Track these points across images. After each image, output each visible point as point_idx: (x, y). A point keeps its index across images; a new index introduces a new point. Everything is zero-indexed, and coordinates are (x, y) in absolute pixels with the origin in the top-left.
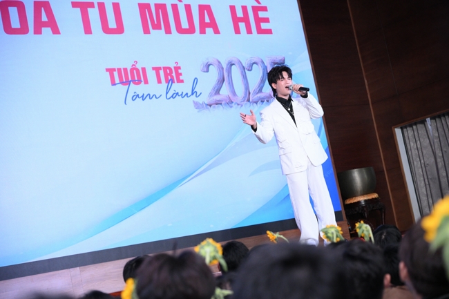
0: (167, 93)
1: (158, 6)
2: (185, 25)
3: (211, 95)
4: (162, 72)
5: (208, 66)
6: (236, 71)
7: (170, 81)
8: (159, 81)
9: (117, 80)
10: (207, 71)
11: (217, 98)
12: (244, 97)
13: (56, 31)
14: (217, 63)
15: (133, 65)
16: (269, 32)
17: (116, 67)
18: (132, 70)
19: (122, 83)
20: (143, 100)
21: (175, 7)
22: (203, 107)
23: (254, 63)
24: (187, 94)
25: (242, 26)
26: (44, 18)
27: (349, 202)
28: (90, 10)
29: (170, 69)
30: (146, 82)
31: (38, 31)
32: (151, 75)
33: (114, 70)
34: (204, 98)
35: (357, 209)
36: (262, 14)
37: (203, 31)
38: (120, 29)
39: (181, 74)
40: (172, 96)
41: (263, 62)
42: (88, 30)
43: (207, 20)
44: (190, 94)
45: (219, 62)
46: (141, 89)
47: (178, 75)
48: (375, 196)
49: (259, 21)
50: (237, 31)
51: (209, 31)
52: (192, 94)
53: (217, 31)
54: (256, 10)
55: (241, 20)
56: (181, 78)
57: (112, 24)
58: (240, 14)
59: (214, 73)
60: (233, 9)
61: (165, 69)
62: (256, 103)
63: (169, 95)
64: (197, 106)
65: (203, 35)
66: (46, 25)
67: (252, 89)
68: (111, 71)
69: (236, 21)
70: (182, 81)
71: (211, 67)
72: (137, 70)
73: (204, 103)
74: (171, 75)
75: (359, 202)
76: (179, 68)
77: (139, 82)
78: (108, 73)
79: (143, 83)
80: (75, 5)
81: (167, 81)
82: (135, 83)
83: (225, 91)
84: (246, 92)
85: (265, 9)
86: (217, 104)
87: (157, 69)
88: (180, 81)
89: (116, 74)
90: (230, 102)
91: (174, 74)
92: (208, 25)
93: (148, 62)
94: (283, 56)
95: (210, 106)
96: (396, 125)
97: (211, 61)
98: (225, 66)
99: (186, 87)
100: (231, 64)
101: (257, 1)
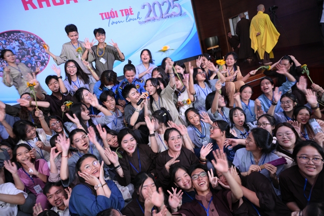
0: (127, 20)
3: (146, 18)
4: (124, 12)
5: (144, 6)
6: (157, 7)
7: (127, 14)
8: (123, 15)
9: (104, 17)
10: (144, 8)
11: (148, 18)
12: (160, 17)
13: (75, 1)
15: (111, 11)
17: (103, 12)
18: (111, 13)
19: (107, 18)
20: (116, 24)
22: (142, 23)
23: (165, 2)
29: (127, 10)
30: (117, 16)
31: (68, 2)
32: (119, 13)
34: (143, 19)
40: (129, 21)
41: (169, 1)
44: (136, 18)
45: (149, 4)
46: (115, 19)
47: (131, 12)
48: (217, 46)
52: (138, 18)
56: (132, 13)
59: (147, 9)
61: (125, 10)
62: (166, 18)
64: (140, 23)
67: (164, 13)
68: (101, 14)
70: (133, 14)
72: (113, 12)
73: (143, 21)
75: (212, 49)
76: (131, 9)
77: (114, 17)
81: (126, 15)
82: (112, 18)
83: (152, 15)
84: (161, 14)
86: (148, 21)
87: (122, 11)
88: (132, 14)
89: (104, 15)
90: (154, 19)
91: (129, 12)
93: (117, 8)
95: (146, 22)
96: (230, 18)
97: (145, 4)
98: (151, 5)
99: (135, 16)
100: (154, 4)
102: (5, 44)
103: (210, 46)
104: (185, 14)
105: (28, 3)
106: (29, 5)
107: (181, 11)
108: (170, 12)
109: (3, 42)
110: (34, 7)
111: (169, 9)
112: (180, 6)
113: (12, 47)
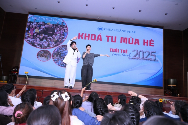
1: (125, 38)
2: (131, 42)
3: (133, 57)
4: (122, 51)
6: (141, 53)
8: (121, 52)
9: (112, 51)
11: (135, 57)
13: (101, 40)
16: (153, 46)
17: (112, 48)
18: (116, 49)
19: (113, 51)
20: (117, 55)
21: (129, 39)
22: (131, 59)
25: (146, 44)
26: (99, 38)
28: (109, 37)
29: (125, 50)
30: (118, 52)
31: (97, 40)
32: (120, 51)
34: (132, 57)
36: (152, 42)
38: (115, 41)
40: (124, 56)
41: (149, 52)
42: (108, 41)
43: (137, 42)
44: (128, 56)
45: (137, 50)
46: (117, 53)
47: (126, 52)
48: (175, 86)
49: (150, 43)
50: (144, 45)
51: (137, 44)
53: (139, 44)
54: (150, 41)
55: (146, 43)
57: (114, 40)
58: (146, 41)
59: (135, 52)
60: (144, 40)
61: (123, 50)
62: (145, 60)
64: (129, 58)
65: (135, 45)
66: (99, 39)
67: (145, 57)
68: (111, 49)
69: (144, 43)
72: (117, 50)
74: (125, 51)
76: (127, 50)
77: (117, 52)
80: (106, 36)
81: (123, 53)
83: (137, 56)
84: (143, 57)
85: (153, 41)
87: (121, 50)
89: (112, 50)
90: (138, 59)
93: (120, 48)
94: (155, 51)
95: (133, 59)
97: (135, 50)
98: (139, 51)
99: (128, 54)
100: (140, 51)
101: (152, 39)
102: (64, 50)
103: (170, 84)
104: (157, 61)
105: (81, 36)
106: (80, 37)
107: (155, 59)
108: (149, 58)
109: (63, 49)
110: (82, 38)
111: (148, 56)
112: (155, 56)
113: (66, 52)
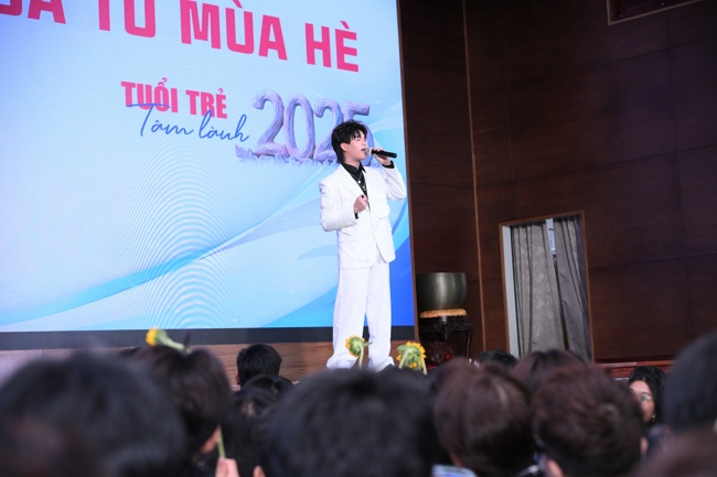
0: (201, 129)
1: (207, 8)
2: (240, 39)
3: (261, 141)
4: (198, 100)
5: (264, 101)
6: (300, 115)
7: (208, 112)
8: (193, 111)
9: (135, 100)
10: (262, 108)
11: (270, 146)
12: (307, 152)
13: (60, 18)
14: (277, 99)
15: (160, 83)
16: (354, 68)
17: (136, 81)
18: (158, 89)
19: (141, 104)
20: (167, 133)
21: (230, 13)
22: (247, 156)
23: (327, 108)
24: (228, 135)
25: (319, 54)
27: (426, 315)
29: (211, 96)
30: (175, 109)
31: (34, 14)
32: (184, 101)
33: (133, 85)
34: (251, 145)
35: (435, 326)
36: (347, 43)
37: (263, 53)
38: (149, 31)
39: (224, 106)
40: (208, 135)
41: (339, 108)
42: (105, 24)
43: (272, 38)
44: (232, 135)
45: (280, 98)
46: (166, 118)
47: (221, 106)
48: (462, 312)
49: (342, 50)
50: (311, 60)
51: (273, 53)
52: (236, 136)
53: (283, 55)
54: (341, 35)
55: (318, 45)
56: (224, 111)
57: (140, 22)
58: (318, 37)
59: (270, 112)
60: (309, 28)
61: (204, 95)
62: (322, 162)
63: (204, 132)
64: (240, 153)
65: (263, 58)
66: (47, 7)
67: (319, 142)
68: (128, 86)
69: (311, 45)
70: (225, 116)
71: (267, 102)
72: (165, 91)
73: (250, 150)
74: (211, 105)
75: (439, 318)
76: (224, 97)
77: (165, 108)
78: (124, 88)
79: (170, 110)
81: (204, 113)
82: (159, 109)
83: (281, 139)
84: (309, 145)
85: (353, 36)
86: (268, 155)
87: (192, 94)
88: (221, 115)
89: (134, 91)
90: (286, 156)
91: (215, 105)
92: (273, 46)
93: (180, 83)
94: (368, 104)
95: (258, 156)
96: (505, 221)
97: (268, 95)
98: (286, 105)
99: (229, 125)
101: (345, 24)
